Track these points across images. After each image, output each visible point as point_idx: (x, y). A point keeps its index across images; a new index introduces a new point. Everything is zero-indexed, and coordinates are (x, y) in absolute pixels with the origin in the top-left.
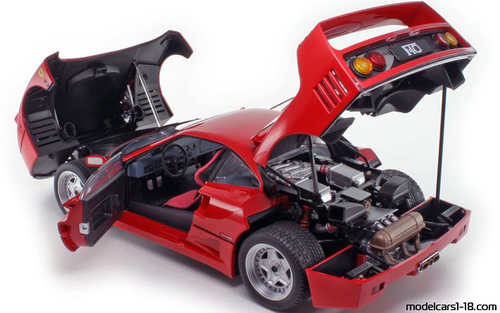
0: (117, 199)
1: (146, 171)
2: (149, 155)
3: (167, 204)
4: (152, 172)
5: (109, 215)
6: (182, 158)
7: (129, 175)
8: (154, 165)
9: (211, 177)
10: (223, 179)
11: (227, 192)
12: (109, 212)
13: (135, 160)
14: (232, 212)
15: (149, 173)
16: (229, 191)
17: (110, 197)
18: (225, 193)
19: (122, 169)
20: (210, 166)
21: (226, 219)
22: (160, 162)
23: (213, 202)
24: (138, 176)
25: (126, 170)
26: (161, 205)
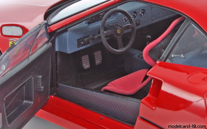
0: (40, 82)
1: (79, 45)
2: (84, 24)
3: (107, 88)
4: (88, 46)
5: (30, 102)
6: (128, 27)
7: (57, 49)
8: (91, 36)
9: (164, 54)
10: (180, 58)
11: (185, 75)
12: (29, 99)
13: (66, 30)
14: (190, 103)
15: (83, 47)
16: (188, 74)
17: (31, 79)
18: (182, 77)
19: (47, 42)
20: (163, 39)
21: (183, 111)
22: (99, 33)
23: (166, 88)
24: (69, 52)
25: (53, 43)
26: (98, 90)
